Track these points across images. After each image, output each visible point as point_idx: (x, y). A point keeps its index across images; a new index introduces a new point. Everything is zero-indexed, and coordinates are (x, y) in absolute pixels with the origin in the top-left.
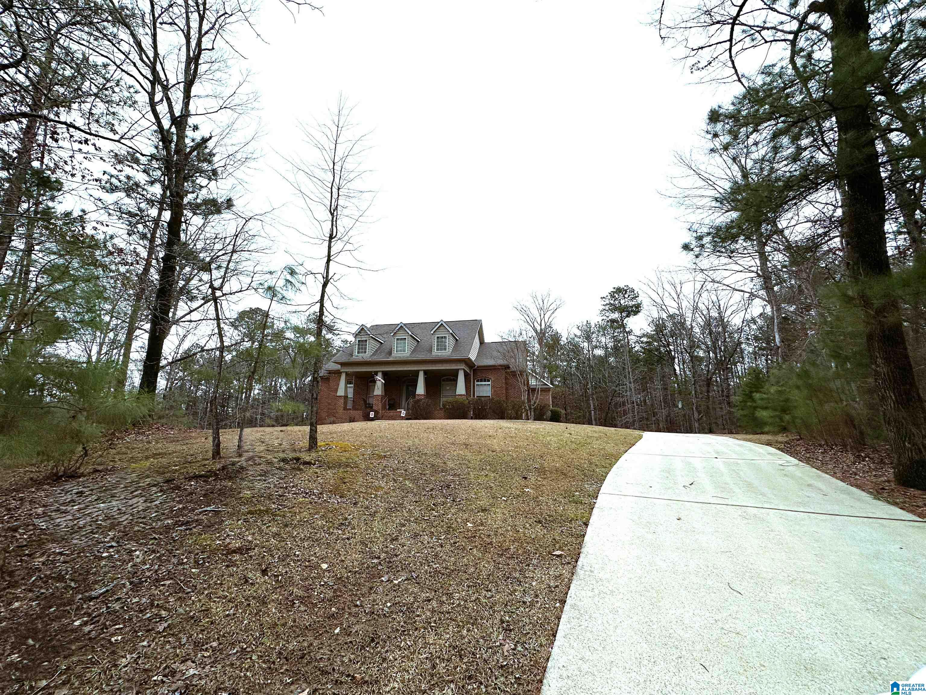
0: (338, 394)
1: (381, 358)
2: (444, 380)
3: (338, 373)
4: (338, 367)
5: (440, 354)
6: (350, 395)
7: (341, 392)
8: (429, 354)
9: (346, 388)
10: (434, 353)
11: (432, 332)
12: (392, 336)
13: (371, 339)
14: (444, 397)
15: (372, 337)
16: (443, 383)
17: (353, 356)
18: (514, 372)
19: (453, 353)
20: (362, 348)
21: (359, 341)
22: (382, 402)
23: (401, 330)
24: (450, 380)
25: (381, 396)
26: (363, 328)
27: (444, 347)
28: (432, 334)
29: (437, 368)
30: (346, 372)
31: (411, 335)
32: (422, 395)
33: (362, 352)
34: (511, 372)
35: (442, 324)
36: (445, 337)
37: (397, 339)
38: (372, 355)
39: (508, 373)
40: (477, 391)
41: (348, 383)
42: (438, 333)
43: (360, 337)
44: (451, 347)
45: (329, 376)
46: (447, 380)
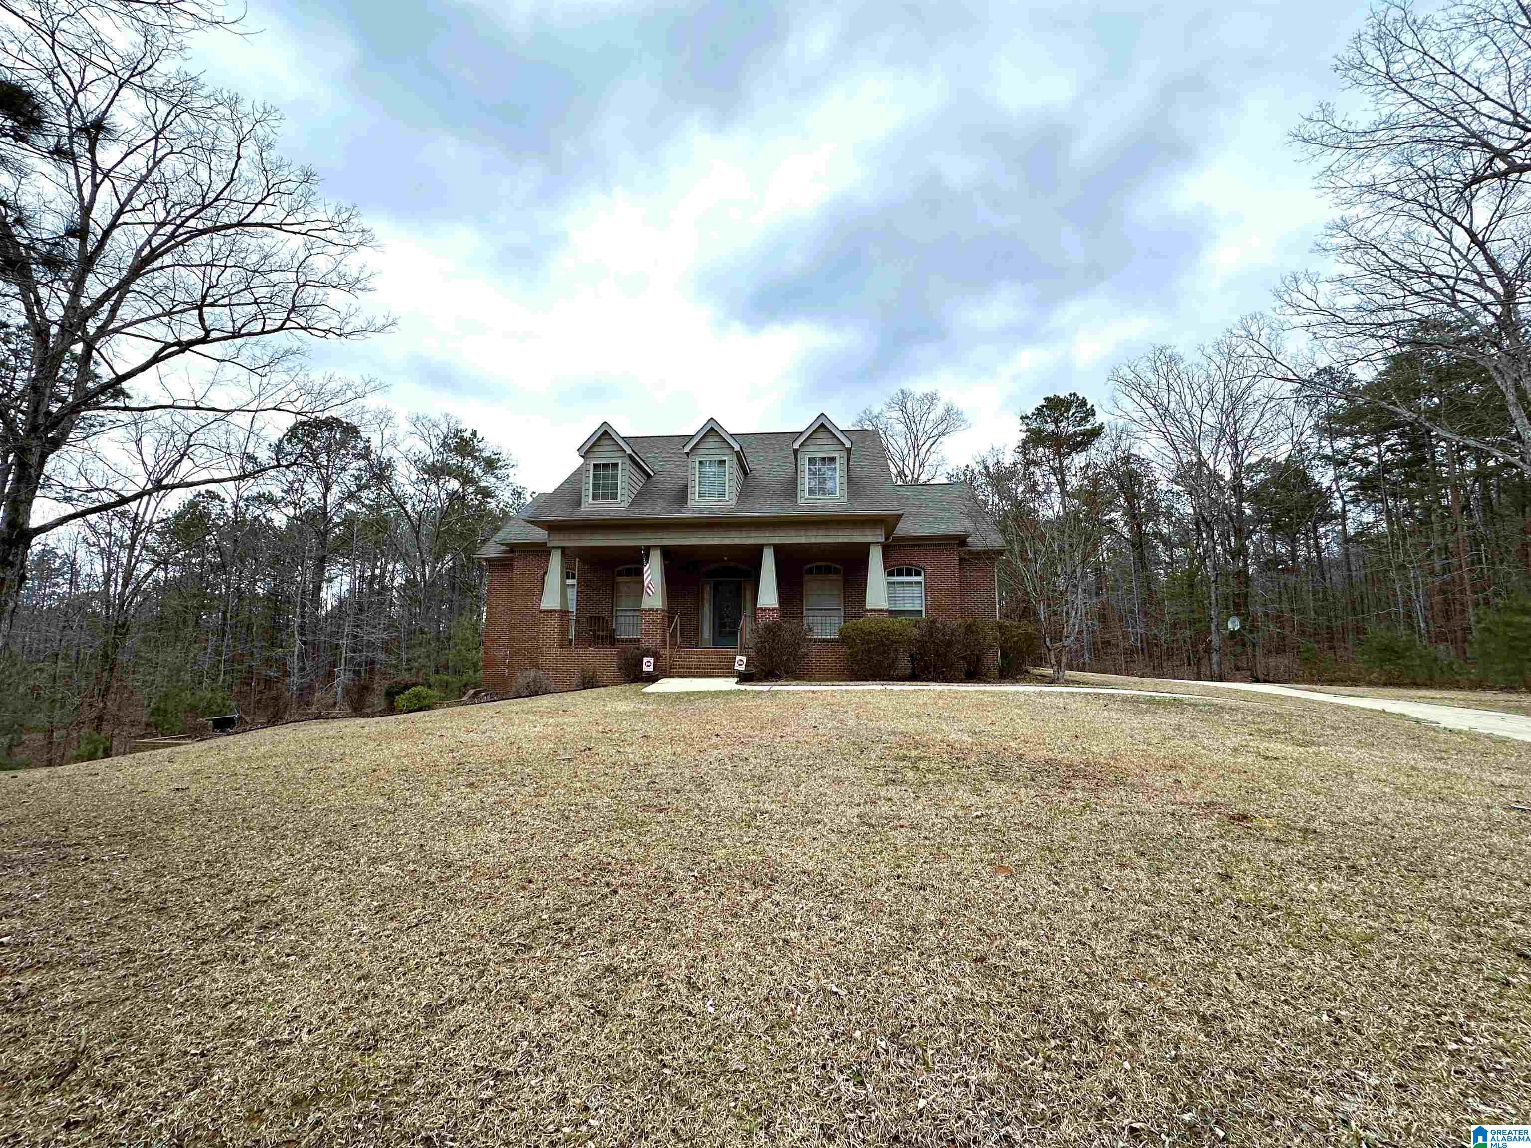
0: (544, 606)
1: (657, 511)
2: (810, 572)
3: (540, 551)
4: (539, 535)
5: (819, 503)
6: (572, 608)
7: (551, 600)
8: (788, 504)
9: (564, 587)
10: (803, 500)
11: (796, 446)
12: (687, 454)
13: (629, 462)
14: (811, 613)
15: (630, 456)
16: (807, 578)
17: (580, 505)
18: (978, 553)
19: (852, 501)
20: (605, 486)
21: (595, 466)
22: (669, 627)
23: (710, 439)
24: (828, 570)
25: (662, 611)
26: (606, 432)
27: (829, 485)
28: (796, 452)
29: (813, 540)
30: (563, 550)
31: (737, 453)
32: (773, 610)
33: (605, 497)
34: (970, 552)
35: (822, 425)
36: (832, 460)
37: (700, 462)
38: (631, 505)
39: (963, 555)
40: (891, 599)
41: (567, 574)
42: (812, 448)
43: (597, 455)
44: (845, 487)
45: (512, 559)
46: (819, 570)
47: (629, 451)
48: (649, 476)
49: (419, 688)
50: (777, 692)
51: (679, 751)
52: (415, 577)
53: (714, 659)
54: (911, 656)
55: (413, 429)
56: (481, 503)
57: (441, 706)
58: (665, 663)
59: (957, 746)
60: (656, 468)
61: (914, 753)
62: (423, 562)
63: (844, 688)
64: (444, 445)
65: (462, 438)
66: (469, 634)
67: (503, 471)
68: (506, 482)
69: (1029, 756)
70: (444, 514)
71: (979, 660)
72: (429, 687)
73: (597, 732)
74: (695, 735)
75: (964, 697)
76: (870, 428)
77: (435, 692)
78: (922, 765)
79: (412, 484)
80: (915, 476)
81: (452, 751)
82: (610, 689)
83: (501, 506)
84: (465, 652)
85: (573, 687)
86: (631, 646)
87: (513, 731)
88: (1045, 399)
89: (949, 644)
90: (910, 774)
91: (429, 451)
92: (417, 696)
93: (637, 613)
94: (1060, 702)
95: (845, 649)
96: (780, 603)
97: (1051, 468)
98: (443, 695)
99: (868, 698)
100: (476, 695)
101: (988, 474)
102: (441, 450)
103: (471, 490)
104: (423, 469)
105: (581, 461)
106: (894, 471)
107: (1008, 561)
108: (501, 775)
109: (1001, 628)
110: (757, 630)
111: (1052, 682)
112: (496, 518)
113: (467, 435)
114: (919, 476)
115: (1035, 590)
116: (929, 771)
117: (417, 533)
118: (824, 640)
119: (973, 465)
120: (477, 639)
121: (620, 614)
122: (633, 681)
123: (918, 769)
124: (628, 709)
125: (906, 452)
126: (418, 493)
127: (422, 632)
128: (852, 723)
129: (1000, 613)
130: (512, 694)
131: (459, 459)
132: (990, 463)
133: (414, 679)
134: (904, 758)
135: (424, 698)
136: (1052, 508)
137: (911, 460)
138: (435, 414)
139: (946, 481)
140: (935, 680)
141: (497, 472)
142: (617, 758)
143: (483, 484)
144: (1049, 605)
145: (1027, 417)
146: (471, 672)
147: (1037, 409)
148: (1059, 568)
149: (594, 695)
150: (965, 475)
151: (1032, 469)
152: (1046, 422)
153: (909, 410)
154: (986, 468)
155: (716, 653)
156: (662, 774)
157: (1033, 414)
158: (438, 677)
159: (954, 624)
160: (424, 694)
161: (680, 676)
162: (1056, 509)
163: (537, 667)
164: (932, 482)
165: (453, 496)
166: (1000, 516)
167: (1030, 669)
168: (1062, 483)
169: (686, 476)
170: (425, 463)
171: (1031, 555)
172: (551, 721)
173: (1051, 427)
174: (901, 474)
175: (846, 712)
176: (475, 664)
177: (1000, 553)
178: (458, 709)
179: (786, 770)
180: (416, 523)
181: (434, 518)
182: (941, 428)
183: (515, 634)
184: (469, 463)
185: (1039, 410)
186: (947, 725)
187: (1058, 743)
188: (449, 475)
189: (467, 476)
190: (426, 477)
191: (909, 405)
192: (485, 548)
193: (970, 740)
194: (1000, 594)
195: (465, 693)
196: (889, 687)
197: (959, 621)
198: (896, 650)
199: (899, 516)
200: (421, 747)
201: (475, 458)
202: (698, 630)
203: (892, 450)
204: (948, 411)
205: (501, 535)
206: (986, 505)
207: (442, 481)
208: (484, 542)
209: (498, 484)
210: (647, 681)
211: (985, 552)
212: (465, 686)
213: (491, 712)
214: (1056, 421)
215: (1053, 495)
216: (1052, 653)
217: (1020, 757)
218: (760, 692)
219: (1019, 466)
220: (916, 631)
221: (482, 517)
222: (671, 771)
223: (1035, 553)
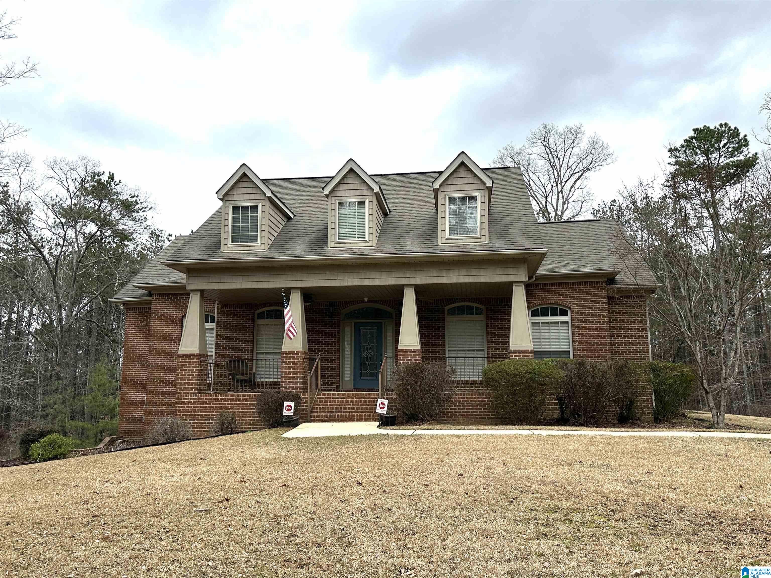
0: (182, 350)
1: (298, 253)
2: (452, 312)
3: (179, 295)
4: (178, 278)
5: (460, 243)
6: (211, 351)
7: (189, 344)
8: (428, 244)
9: (203, 331)
10: (444, 240)
11: (436, 186)
12: (327, 196)
13: (267, 204)
14: (453, 354)
15: (270, 198)
16: (449, 319)
17: (219, 248)
18: (628, 291)
19: (494, 241)
20: (244, 229)
21: (234, 208)
22: (310, 370)
23: (350, 180)
24: (470, 311)
25: (303, 353)
26: (245, 175)
27: (470, 223)
28: (436, 192)
29: (454, 280)
30: (202, 292)
31: (377, 194)
32: (415, 351)
33: (244, 239)
34: (620, 291)
35: (463, 164)
36: (473, 198)
37: (340, 204)
38: (271, 247)
39: (611, 293)
40: (536, 339)
41: (207, 318)
42: (452, 188)
43: (236, 197)
44: (486, 226)
45: (150, 303)
46: (461, 311)
47: (269, 194)
48: (289, 218)
49: (54, 436)
50: (420, 437)
51: (320, 501)
52: (51, 321)
53: (355, 402)
54: (559, 399)
55: (51, 173)
56: (118, 246)
57: (76, 453)
58: (305, 407)
59: (612, 496)
60: (296, 211)
61: (566, 504)
62: (60, 306)
63: (489, 432)
64: (82, 187)
65: (99, 181)
66: (105, 379)
67: (141, 213)
68: (144, 225)
69: (691, 508)
70: (82, 258)
71: (632, 402)
72: (65, 434)
73: (236, 480)
74: (336, 483)
75: (618, 443)
76: (511, 165)
77: (68, 440)
78: (576, 517)
79: (50, 228)
80: (559, 213)
81: (87, 502)
82: (251, 435)
83: (139, 249)
84: (101, 398)
85: (211, 434)
86: (272, 392)
87: (149, 480)
88: (694, 130)
89: (599, 387)
90: (563, 528)
91: (67, 195)
92: (53, 444)
93: (278, 356)
94: (721, 449)
95: (489, 392)
96: (422, 344)
97: (703, 201)
98: (79, 442)
99: (515, 443)
100: (112, 442)
101: (636, 209)
102: (78, 193)
103: (108, 233)
104: (60, 213)
105: (220, 203)
106: (536, 208)
107: (660, 300)
108: (137, 528)
109: (654, 370)
110: (398, 372)
111: (711, 426)
112: (133, 261)
113: (104, 178)
114: (563, 212)
115: (689, 329)
116: (583, 524)
117: (54, 277)
118: (467, 382)
119: (621, 200)
120: (114, 384)
121: (261, 356)
122: (273, 426)
123: (571, 521)
124: (268, 456)
125: (549, 187)
126: (54, 237)
127: (58, 378)
128: (499, 471)
129: (653, 354)
130: (149, 442)
131: (96, 202)
132: (638, 197)
133: (49, 427)
134: (555, 510)
135: (60, 447)
136: (704, 242)
137: (555, 197)
138: (72, 158)
139: (592, 217)
140: (586, 424)
141: (134, 214)
142: (256, 509)
143: (121, 227)
144: (705, 345)
145: (676, 149)
146: (108, 419)
147: (686, 141)
148: (715, 306)
149: (232, 442)
150: (612, 210)
151: (683, 203)
152: (696, 154)
153: (552, 145)
154: (634, 202)
155: (355, 396)
156: (302, 526)
157: (682, 146)
158: (73, 423)
159: (605, 365)
160: (59, 442)
161: (321, 421)
162: (710, 244)
163: (174, 412)
164: (576, 219)
165: (90, 238)
166: (650, 252)
167: (687, 412)
168: (715, 217)
169: (326, 218)
170: (62, 207)
171: (684, 293)
172: (188, 469)
173: (701, 159)
174: (544, 211)
175: (492, 459)
176: (112, 410)
177: (653, 291)
178: (93, 457)
179: (432, 522)
180: (53, 266)
181: (72, 261)
182: (585, 163)
183: (153, 379)
184: (106, 206)
185: (688, 142)
186: (601, 474)
187: (721, 493)
188: (86, 218)
189: (105, 219)
190: (63, 220)
191: (551, 140)
192: (122, 292)
193: (626, 491)
194: (652, 334)
195: (101, 440)
196: (537, 432)
197: (610, 362)
198: (543, 392)
199: (543, 255)
200: (55, 498)
201: (112, 201)
202: (338, 373)
203: (534, 187)
204: (593, 145)
205: (139, 279)
206: (635, 240)
207: (79, 225)
208: (122, 285)
209: (136, 227)
210: (288, 426)
211: (635, 290)
212: (102, 432)
213: (127, 461)
214: (707, 153)
215: (705, 229)
216: (710, 396)
217: (681, 509)
218: (403, 436)
219: (669, 200)
220: (563, 373)
221: (119, 260)
222: (312, 523)
223: (689, 290)
